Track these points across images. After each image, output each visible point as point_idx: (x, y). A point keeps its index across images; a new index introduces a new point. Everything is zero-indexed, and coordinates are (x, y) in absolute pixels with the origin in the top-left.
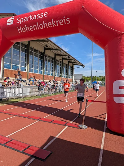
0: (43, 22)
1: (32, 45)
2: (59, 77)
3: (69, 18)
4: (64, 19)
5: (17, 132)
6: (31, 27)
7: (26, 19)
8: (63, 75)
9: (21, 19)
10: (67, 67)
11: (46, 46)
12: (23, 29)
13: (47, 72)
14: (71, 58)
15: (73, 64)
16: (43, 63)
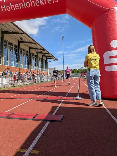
1: (6, 37)
2: (35, 70)
5: (14, 108)
6: (17, 6)
8: (39, 68)
10: (41, 61)
12: (8, 7)
13: (23, 65)
14: (45, 52)
15: (47, 58)
16: (18, 56)
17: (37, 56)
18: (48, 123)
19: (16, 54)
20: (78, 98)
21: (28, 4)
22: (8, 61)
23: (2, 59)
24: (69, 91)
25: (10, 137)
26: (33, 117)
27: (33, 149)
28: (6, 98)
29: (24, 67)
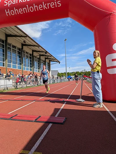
0: (34, 4)
1: (10, 40)
2: (37, 72)
3: (60, 1)
4: (55, 2)
5: (17, 109)
6: (21, 10)
7: (15, 1)
9: (9, 2)
10: (44, 63)
11: (24, 42)
12: (12, 11)
13: (26, 67)
14: (48, 54)
15: (50, 61)
16: (21, 59)
17: (40, 59)
18: (50, 125)
19: (20, 57)
20: (81, 100)
21: (31, 8)
22: (12, 64)
23: (6, 62)
24: (72, 93)
25: (13, 138)
26: (36, 119)
27: (35, 151)
28: (9, 100)
29: (27, 69)
